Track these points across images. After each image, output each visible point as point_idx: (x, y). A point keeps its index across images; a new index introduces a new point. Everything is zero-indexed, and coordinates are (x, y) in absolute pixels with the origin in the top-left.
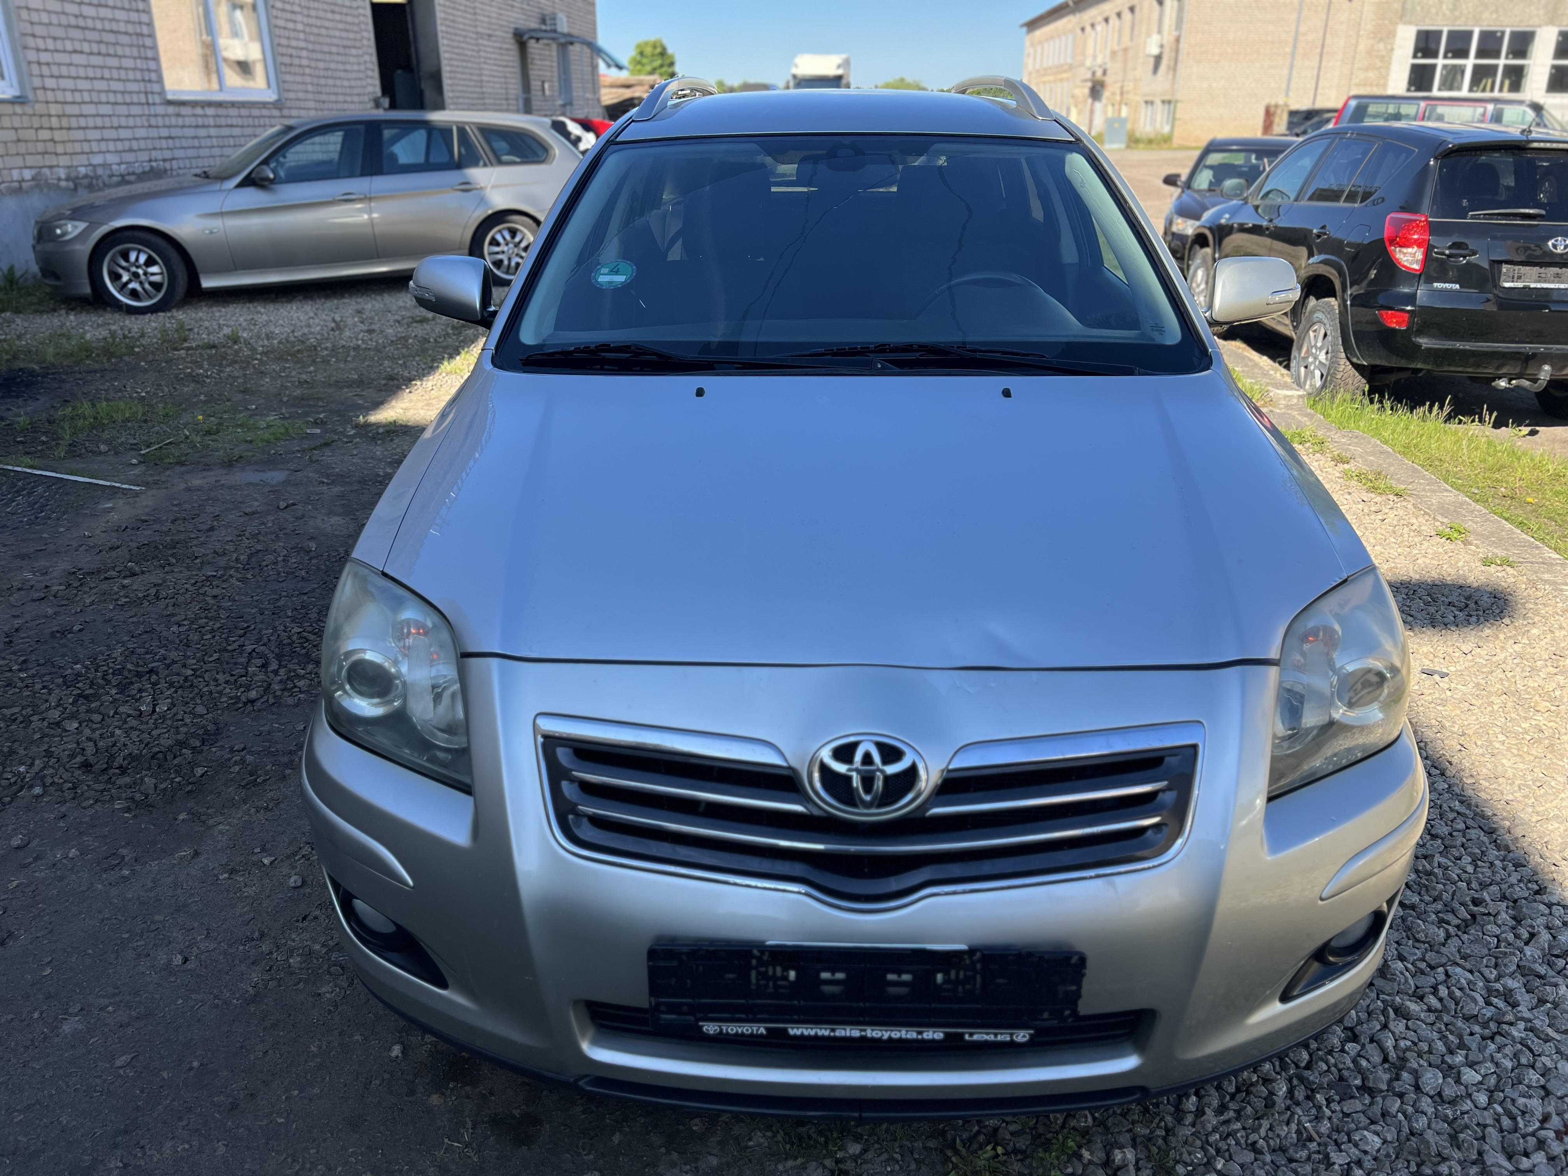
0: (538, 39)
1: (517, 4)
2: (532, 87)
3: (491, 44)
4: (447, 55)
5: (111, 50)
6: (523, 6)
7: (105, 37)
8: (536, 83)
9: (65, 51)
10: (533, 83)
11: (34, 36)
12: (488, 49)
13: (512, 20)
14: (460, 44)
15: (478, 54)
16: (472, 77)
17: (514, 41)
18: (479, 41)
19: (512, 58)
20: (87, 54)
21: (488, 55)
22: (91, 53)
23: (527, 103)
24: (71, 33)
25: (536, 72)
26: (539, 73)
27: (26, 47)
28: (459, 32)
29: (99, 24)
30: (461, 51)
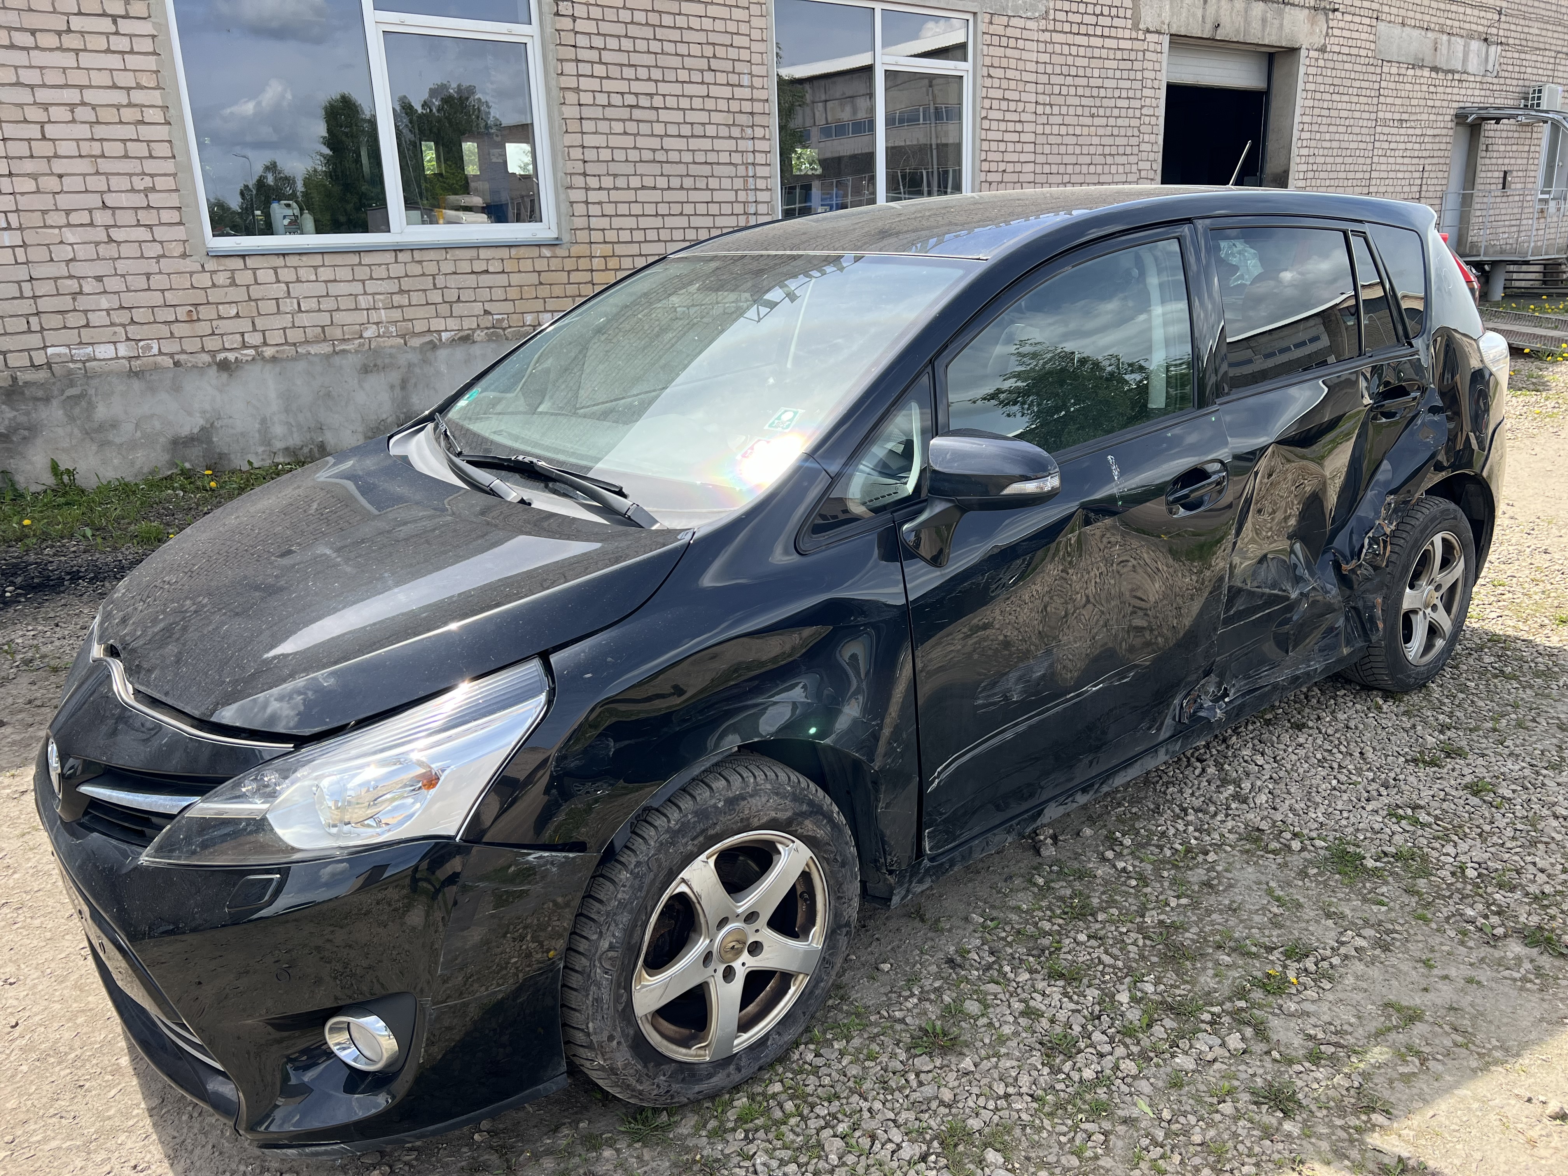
0: (1498, 120)
1: (1472, 78)
2: (1478, 181)
3: (1402, 131)
4: (1304, 152)
5: (701, 184)
6: (1485, 80)
7: (694, 170)
8: (1489, 174)
9: (629, 188)
10: (1483, 175)
11: (585, 175)
12: (1394, 139)
13: (1457, 98)
14: (1337, 136)
15: (1370, 146)
16: (1351, 175)
17: (1453, 125)
18: (1379, 129)
19: (1443, 146)
20: (662, 189)
21: (1393, 146)
22: (669, 188)
23: (1466, 201)
24: (641, 168)
25: (1494, 161)
26: (1500, 161)
27: (571, 187)
28: (1338, 121)
29: (687, 157)
30: (1335, 144)
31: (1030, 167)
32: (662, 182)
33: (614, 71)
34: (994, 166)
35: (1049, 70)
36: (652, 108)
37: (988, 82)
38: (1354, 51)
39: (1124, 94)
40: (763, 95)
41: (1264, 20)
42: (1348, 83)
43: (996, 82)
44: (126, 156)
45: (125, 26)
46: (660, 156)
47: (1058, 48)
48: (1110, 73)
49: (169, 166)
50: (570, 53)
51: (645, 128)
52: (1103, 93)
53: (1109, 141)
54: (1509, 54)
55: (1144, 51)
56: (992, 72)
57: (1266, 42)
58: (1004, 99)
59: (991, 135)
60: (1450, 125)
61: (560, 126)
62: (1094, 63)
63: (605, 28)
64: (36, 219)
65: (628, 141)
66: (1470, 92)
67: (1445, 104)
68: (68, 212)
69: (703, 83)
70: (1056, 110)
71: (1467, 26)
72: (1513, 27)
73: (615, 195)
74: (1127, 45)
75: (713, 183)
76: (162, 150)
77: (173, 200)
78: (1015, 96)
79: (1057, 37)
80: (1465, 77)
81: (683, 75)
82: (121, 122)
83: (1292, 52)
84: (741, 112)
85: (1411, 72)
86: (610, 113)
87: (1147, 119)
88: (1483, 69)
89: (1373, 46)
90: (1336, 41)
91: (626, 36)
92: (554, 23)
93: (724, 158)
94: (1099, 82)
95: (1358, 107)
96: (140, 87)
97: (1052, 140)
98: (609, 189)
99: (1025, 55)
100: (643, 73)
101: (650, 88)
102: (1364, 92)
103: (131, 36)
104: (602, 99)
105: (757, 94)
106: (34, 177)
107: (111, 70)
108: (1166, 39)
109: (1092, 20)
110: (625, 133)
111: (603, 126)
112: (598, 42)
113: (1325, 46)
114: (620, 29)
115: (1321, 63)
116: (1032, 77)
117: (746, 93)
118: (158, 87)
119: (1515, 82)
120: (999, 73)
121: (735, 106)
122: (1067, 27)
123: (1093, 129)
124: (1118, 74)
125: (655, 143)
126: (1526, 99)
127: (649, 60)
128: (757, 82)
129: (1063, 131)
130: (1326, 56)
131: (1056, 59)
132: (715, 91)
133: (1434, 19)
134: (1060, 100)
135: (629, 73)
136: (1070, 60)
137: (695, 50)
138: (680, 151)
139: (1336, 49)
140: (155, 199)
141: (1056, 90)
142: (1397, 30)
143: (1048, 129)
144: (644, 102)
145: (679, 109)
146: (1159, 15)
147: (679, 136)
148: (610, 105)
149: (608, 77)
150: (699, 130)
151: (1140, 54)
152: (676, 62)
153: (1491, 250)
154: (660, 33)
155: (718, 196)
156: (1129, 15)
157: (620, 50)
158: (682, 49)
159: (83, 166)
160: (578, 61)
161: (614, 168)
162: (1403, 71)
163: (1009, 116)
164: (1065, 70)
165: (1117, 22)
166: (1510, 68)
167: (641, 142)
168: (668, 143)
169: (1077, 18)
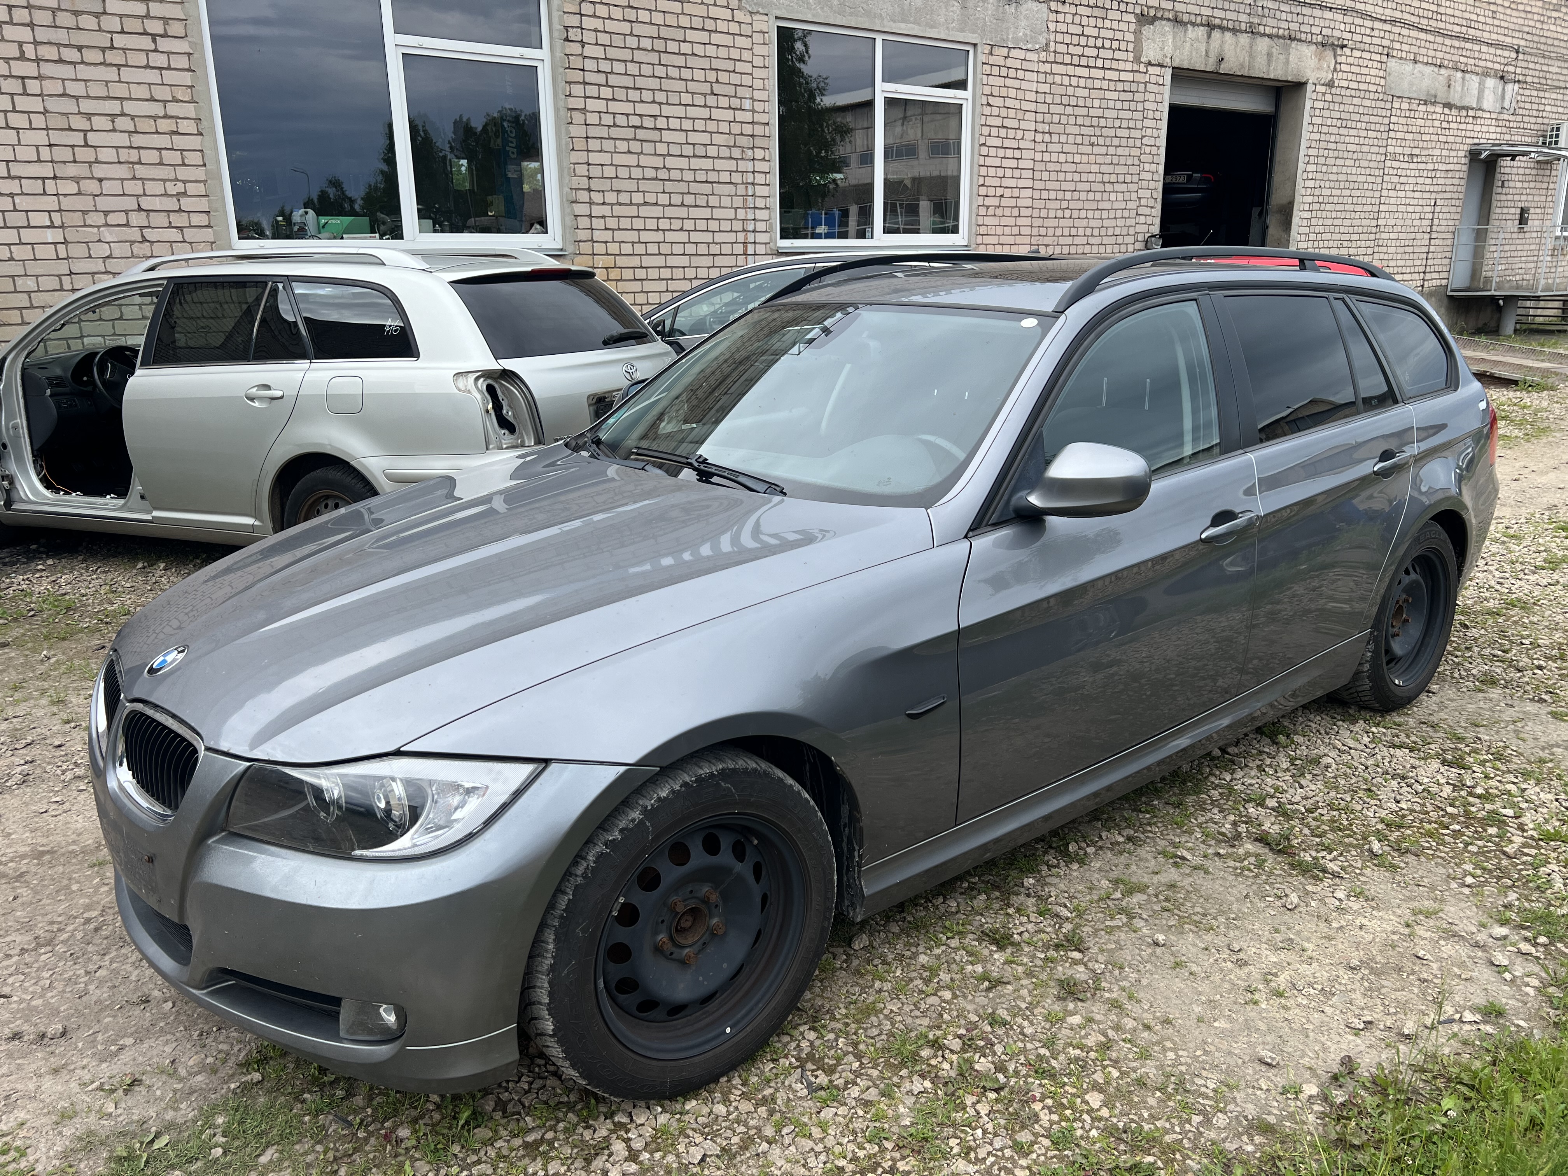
0: (1513, 157)
1: (1487, 115)
2: (1493, 216)
3: (1412, 166)
4: (1311, 184)
5: (701, 201)
6: (1501, 117)
7: (694, 187)
8: (1505, 210)
9: (631, 204)
10: (1498, 210)
11: (589, 190)
12: (1404, 173)
13: (1472, 134)
14: (1344, 170)
15: (1379, 180)
16: (1358, 208)
17: (1467, 161)
18: (1388, 164)
19: (1456, 182)
20: (664, 206)
21: (1402, 180)
22: (670, 205)
23: (1480, 236)
24: (644, 185)
25: (1510, 197)
26: (1517, 198)
27: (575, 202)
28: (1345, 155)
29: (688, 176)
30: (1342, 177)
31: (1029, 193)
32: (663, 199)
33: (620, 94)
34: (991, 192)
35: (1049, 100)
36: (655, 129)
37: (987, 111)
38: (1363, 86)
39: (1125, 124)
40: (764, 118)
41: (1269, 55)
42: (1356, 117)
43: (995, 111)
44: (161, 164)
45: (164, 44)
46: (662, 174)
47: (1058, 79)
48: (1111, 104)
49: (200, 173)
50: (578, 76)
51: (648, 148)
52: (1103, 122)
53: (1109, 169)
54: (1527, 92)
55: (1145, 83)
56: (991, 100)
57: (1272, 76)
58: (1003, 127)
59: (989, 161)
60: (1463, 161)
61: (567, 144)
62: (1094, 94)
63: (612, 53)
64: (77, 219)
65: (632, 160)
66: (1484, 129)
67: (1459, 140)
68: (106, 213)
69: (705, 106)
70: (1055, 138)
71: (1482, 63)
72: (1531, 66)
73: (618, 210)
74: (1129, 77)
75: (713, 201)
76: (194, 158)
77: (203, 204)
78: (1014, 124)
79: (1057, 68)
80: (1479, 113)
81: (686, 98)
82: (157, 133)
83: (1299, 86)
84: (742, 134)
85: (1422, 108)
86: (615, 132)
87: (1148, 150)
88: (1498, 106)
89: (1383, 82)
90: (1345, 76)
91: (632, 61)
92: (563, 48)
93: (725, 177)
94: (1099, 112)
95: (1366, 141)
96: (176, 100)
97: (1050, 166)
98: (612, 205)
99: (1025, 85)
100: (647, 96)
101: (654, 110)
102: (1373, 127)
103: (168, 53)
104: (608, 120)
105: (758, 118)
106: (76, 180)
107: (149, 84)
108: (1168, 73)
109: (1093, 52)
110: (629, 152)
111: (608, 145)
112: (605, 66)
113: (1332, 80)
114: (626, 55)
115: (1328, 97)
116: (1032, 106)
117: (748, 116)
118: (192, 101)
119: (1533, 120)
120: (998, 102)
121: (736, 128)
122: (1067, 60)
123: (1092, 157)
124: (1119, 105)
125: (658, 162)
126: (1544, 136)
127: (654, 83)
128: (758, 106)
129: (1062, 158)
130: (1334, 91)
131: (1056, 89)
132: (716, 114)
133: (1448, 56)
134: (1060, 129)
135: (634, 95)
136: (1070, 91)
137: (699, 75)
138: (682, 170)
139: (1345, 84)
140: (186, 204)
141: (1056, 119)
142: (1409, 67)
143: (1046, 157)
144: (648, 123)
145: (681, 130)
146: (1162, 49)
147: (681, 156)
148: (615, 125)
149: (614, 99)
150: (700, 151)
151: (1141, 87)
152: (680, 86)
153: (1507, 285)
154: (665, 59)
155: (717, 213)
156: (1130, 48)
157: (626, 74)
158: (686, 74)
159: (122, 171)
160: (585, 83)
161: (617, 184)
162: (1414, 107)
163: (1007, 143)
164: (1065, 100)
165: (1118, 55)
166: (1528, 106)
167: (644, 161)
168: (670, 162)
169: (1078, 50)
